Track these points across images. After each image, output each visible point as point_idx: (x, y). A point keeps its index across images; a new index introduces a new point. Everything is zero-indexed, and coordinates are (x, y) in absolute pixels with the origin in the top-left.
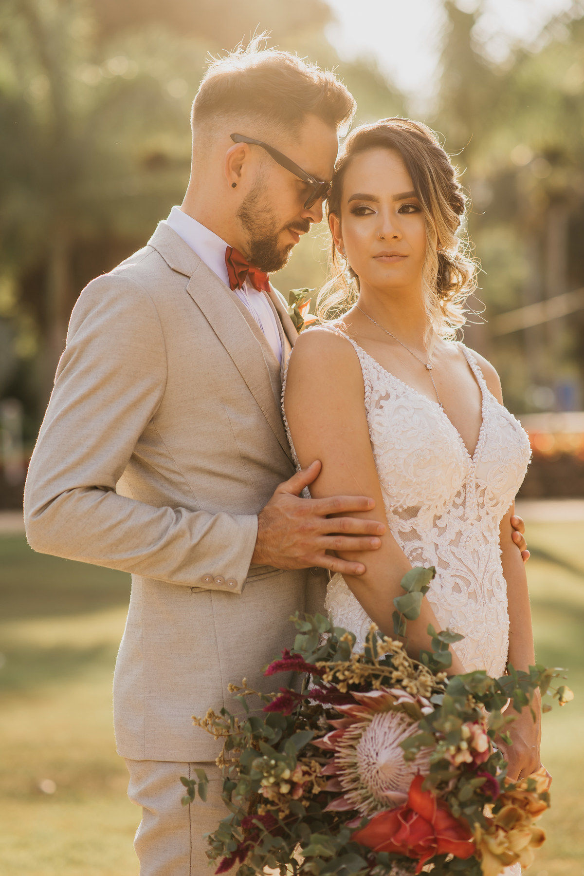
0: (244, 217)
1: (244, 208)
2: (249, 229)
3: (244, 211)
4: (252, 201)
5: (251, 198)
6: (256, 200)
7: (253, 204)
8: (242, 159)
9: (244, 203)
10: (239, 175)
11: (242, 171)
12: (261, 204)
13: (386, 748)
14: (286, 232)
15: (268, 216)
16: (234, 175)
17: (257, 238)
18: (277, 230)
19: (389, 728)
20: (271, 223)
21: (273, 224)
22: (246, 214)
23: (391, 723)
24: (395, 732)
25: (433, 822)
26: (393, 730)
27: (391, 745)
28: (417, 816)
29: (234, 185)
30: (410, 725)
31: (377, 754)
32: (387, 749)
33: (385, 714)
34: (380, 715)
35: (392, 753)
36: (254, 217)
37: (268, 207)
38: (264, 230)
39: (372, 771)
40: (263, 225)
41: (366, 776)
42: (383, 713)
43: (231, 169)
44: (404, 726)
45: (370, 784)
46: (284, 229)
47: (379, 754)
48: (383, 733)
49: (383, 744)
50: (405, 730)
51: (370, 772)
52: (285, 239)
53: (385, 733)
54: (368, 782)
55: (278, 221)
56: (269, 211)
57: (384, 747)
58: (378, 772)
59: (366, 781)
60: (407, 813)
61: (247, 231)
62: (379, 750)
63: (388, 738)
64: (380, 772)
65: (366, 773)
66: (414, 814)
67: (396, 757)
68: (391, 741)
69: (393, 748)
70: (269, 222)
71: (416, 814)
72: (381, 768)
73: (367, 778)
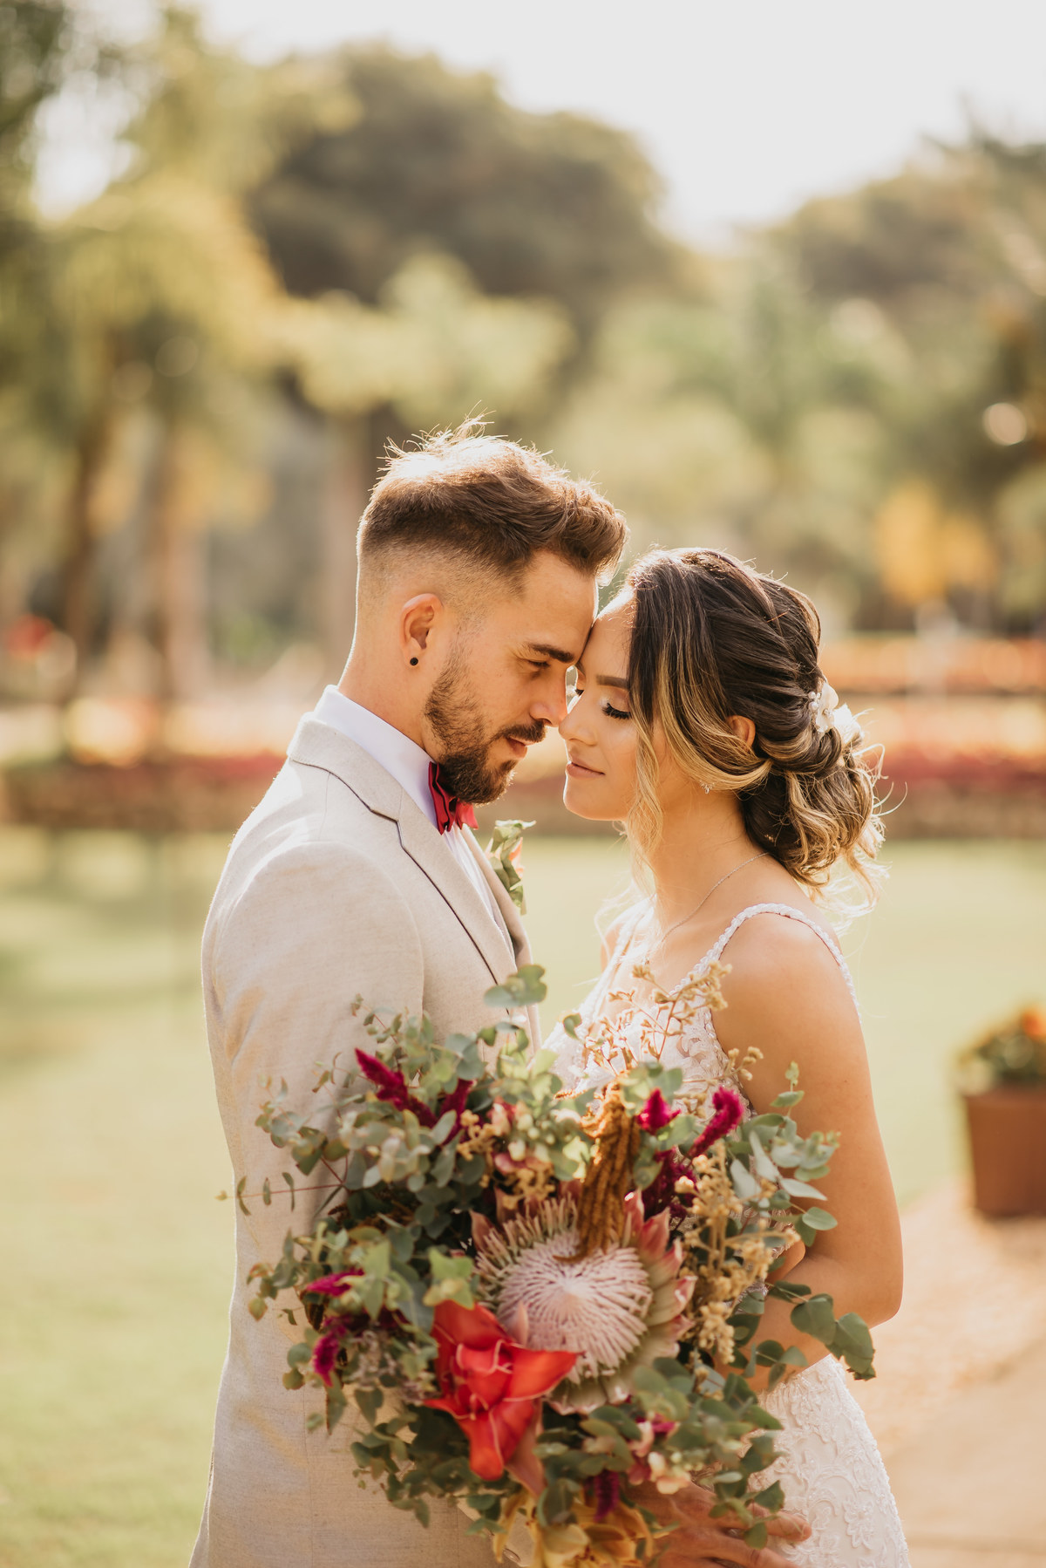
0: (436, 717)
1: (435, 702)
2: (443, 736)
3: (436, 706)
4: (445, 690)
5: (444, 686)
6: (451, 688)
7: (447, 694)
8: (430, 620)
9: (434, 693)
10: (424, 646)
11: (429, 639)
12: (458, 696)
13: (593, 1287)
14: (503, 743)
15: (472, 716)
16: (415, 643)
17: (454, 750)
18: (487, 739)
19: (624, 1281)
20: (477, 727)
21: (479, 728)
22: (437, 712)
23: (632, 1281)
24: (620, 1293)
25: (507, 1399)
26: (621, 1289)
27: (600, 1294)
28: (508, 1371)
29: (414, 661)
30: (637, 1314)
31: (580, 1275)
32: (592, 1290)
33: (639, 1264)
35: (589, 1301)
36: (450, 717)
37: (471, 701)
38: (465, 738)
39: (550, 1272)
40: (463, 730)
41: (538, 1262)
42: (639, 1260)
43: (409, 635)
44: (633, 1305)
45: (527, 1271)
46: (497, 737)
47: (580, 1278)
48: (612, 1275)
49: (598, 1281)
50: (627, 1309)
51: (547, 1268)
52: (500, 753)
53: (614, 1279)
54: (529, 1266)
55: (488, 724)
56: (472, 708)
57: (595, 1284)
58: (551, 1283)
59: (530, 1262)
60: (509, 1354)
61: (439, 739)
62: (586, 1276)
63: (607, 1286)
64: (553, 1286)
65: (543, 1261)
66: (507, 1364)
67: (585, 1309)
68: (605, 1292)
69: (596, 1300)
70: (473, 726)
71: (510, 1367)
72: (560, 1289)
73: (535, 1264)
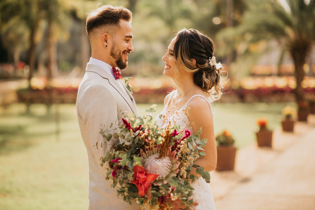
8: (107, 38)
11: (108, 41)
12: (116, 49)
17: (118, 59)
19: (167, 163)
23: (168, 163)
24: (166, 165)
25: (145, 182)
26: (166, 164)
27: (163, 164)
28: (146, 178)
29: (106, 46)
30: (169, 168)
32: (161, 164)
33: (170, 160)
34: (169, 158)
36: (115, 54)
40: (118, 55)
41: (152, 158)
42: (170, 159)
43: (104, 42)
44: (169, 167)
45: (150, 160)
47: (159, 162)
48: (165, 161)
49: (162, 162)
50: (167, 167)
51: (153, 160)
58: (154, 162)
59: (150, 158)
60: (146, 175)
61: (114, 59)
66: (146, 176)
67: (160, 167)
69: (162, 166)
71: (146, 177)
72: (156, 163)
